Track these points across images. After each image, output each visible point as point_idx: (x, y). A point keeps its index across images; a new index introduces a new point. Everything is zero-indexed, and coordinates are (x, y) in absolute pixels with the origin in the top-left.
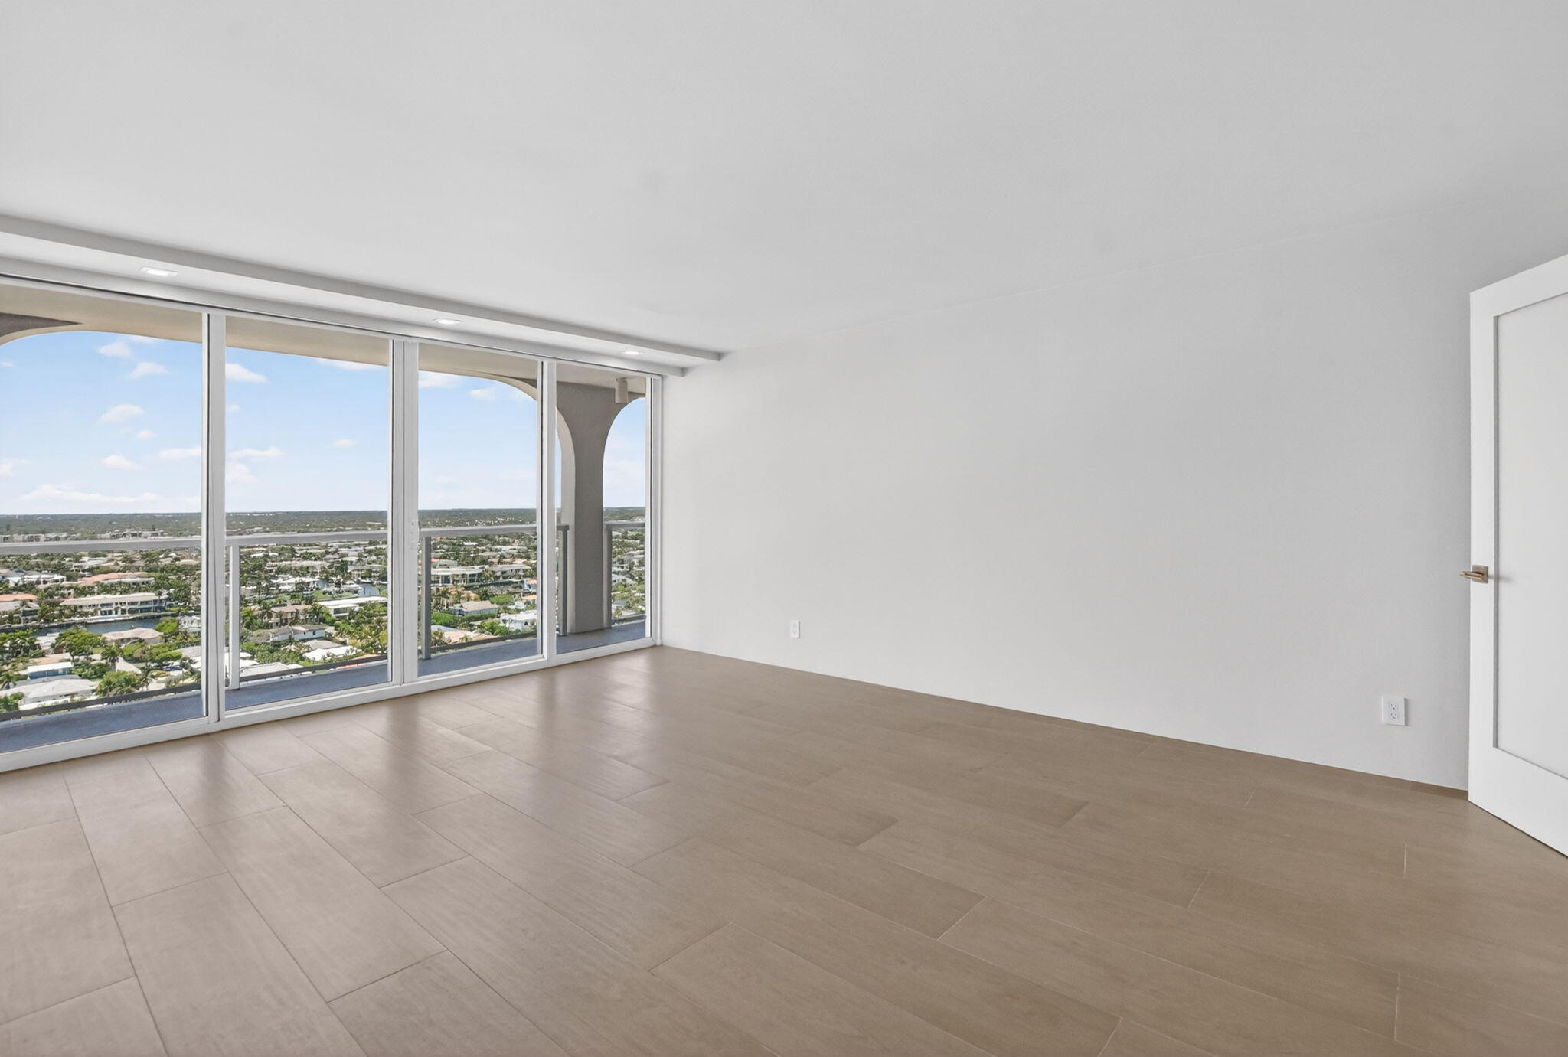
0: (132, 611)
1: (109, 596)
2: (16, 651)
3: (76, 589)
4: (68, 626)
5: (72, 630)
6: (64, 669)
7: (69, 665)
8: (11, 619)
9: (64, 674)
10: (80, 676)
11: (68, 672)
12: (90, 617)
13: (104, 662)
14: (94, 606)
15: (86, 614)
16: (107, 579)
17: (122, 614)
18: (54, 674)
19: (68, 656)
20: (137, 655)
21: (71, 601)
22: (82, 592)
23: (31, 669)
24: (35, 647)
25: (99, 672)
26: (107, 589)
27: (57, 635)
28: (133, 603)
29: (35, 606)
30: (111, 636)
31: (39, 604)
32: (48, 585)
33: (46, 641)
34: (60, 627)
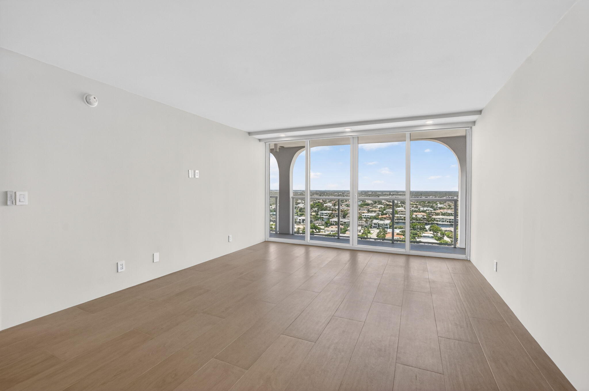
0: (450, 222)
1: (444, 216)
2: (421, 229)
3: (436, 213)
4: (433, 224)
5: (434, 225)
6: (431, 236)
7: (432, 235)
8: (420, 220)
9: (431, 238)
10: (435, 239)
11: (432, 237)
12: (438, 222)
13: (441, 236)
14: (440, 219)
15: (437, 221)
16: (444, 211)
17: (447, 222)
18: (428, 237)
19: (432, 232)
20: (450, 236)
21: (434, 217)
22: (438, 214)
23: (424, 235)
24: (425, 228)
25: (440, 239)
26: (443, 214)
27: (430, 226)
28: (450, 219)
29: (425, 217)
30: (443, 229)
31: (427, 217)
32: (429, 211)
33: (427, 227)
34: (431, 224)
